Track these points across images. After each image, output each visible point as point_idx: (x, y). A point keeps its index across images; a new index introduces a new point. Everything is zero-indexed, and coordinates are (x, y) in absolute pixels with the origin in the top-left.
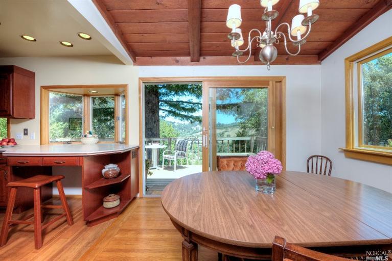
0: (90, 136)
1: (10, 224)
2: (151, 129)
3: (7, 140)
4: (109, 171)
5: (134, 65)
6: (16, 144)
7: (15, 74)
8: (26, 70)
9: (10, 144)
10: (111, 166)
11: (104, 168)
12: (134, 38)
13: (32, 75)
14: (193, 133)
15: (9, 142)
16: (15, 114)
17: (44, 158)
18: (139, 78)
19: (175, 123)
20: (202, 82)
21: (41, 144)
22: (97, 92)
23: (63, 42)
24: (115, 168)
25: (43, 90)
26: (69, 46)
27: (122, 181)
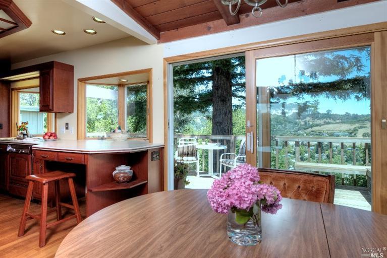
0: (118, 131)
1: (28, 217)
2: (220, 123)
3: (49, 134)
4: (120, 173)
5: (159, 43)
6: (57, 138)
7: (55, 69)
8: (67, 65)
9: (52, 138)
10: (123, 167)
11: (116, 170)
12: (148, 10)
13: (71, 69)
15: (51, 136)
16: (54, 109)
17: (59, 154)
18: (164, 58)
20: (244, 52)
21: (77, 139)
22: (127, 81)
23: (87, 30)
24: (126, 171)
25: (80, 83)
26: (93, 34)
27: (131, 187)
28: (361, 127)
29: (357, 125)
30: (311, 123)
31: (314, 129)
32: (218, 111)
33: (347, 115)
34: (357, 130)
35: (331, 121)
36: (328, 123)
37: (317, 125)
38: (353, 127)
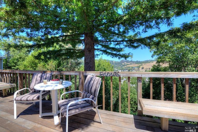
14: (123, 66)
19: (113, 61)
28: (141, 65)
29: (140, 65)
30: (126, 64)
31: (127, 66)
32: (87, 57)
33: (137, 61)
34: (140, 66)
35: (132, 63)
36: (132, 64)
37: (128, 65)
38: (139, 65)
